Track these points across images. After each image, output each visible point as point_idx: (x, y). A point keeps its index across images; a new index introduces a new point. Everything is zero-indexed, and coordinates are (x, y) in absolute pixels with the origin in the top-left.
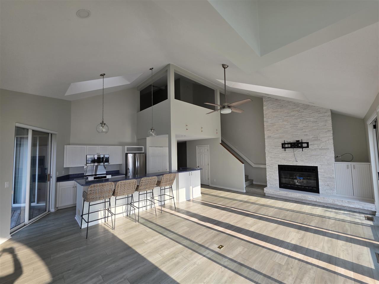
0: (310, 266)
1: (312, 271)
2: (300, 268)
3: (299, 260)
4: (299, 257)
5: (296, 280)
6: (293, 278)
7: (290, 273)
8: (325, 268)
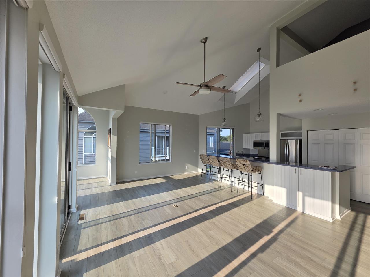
0: (130, 232)
1: (127, 229)
2: (133, 226)
3: (138, 231)
4: (141, 232)
5: (131, 220)
6: (132, 219)
7: (136, 220)
8: (122, 238)
